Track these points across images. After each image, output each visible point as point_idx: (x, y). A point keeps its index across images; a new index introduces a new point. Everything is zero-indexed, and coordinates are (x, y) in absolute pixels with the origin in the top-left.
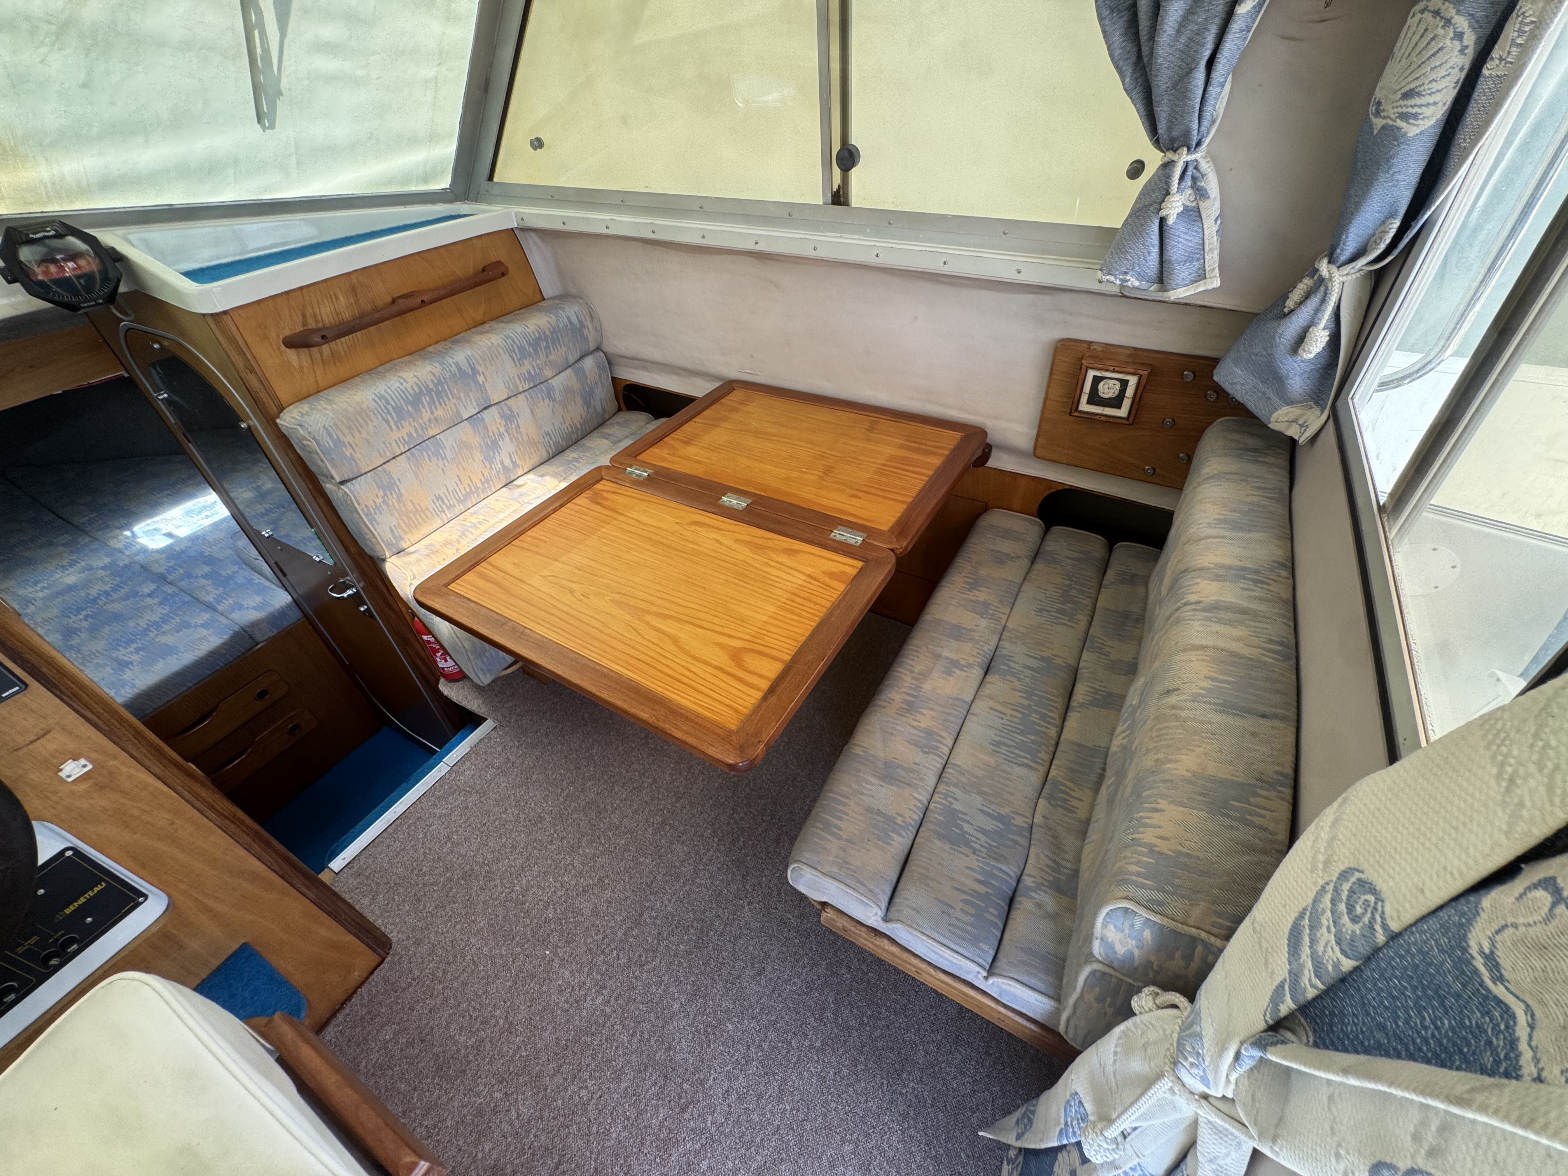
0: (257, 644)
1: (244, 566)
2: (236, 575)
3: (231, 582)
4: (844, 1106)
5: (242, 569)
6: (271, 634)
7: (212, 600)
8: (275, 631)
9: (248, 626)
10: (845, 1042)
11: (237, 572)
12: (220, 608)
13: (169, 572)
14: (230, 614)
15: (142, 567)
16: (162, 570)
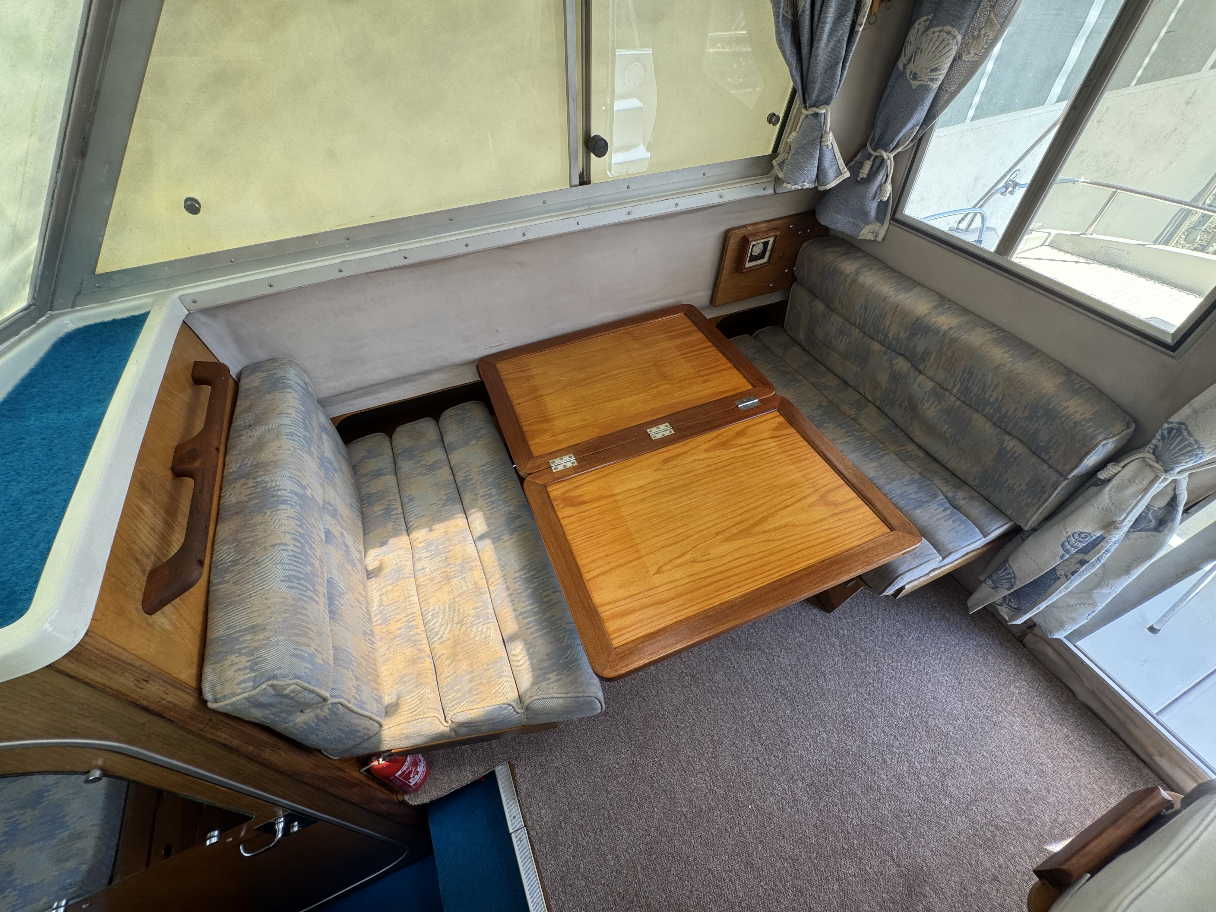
4: (910, 676)
10: (879, 654)
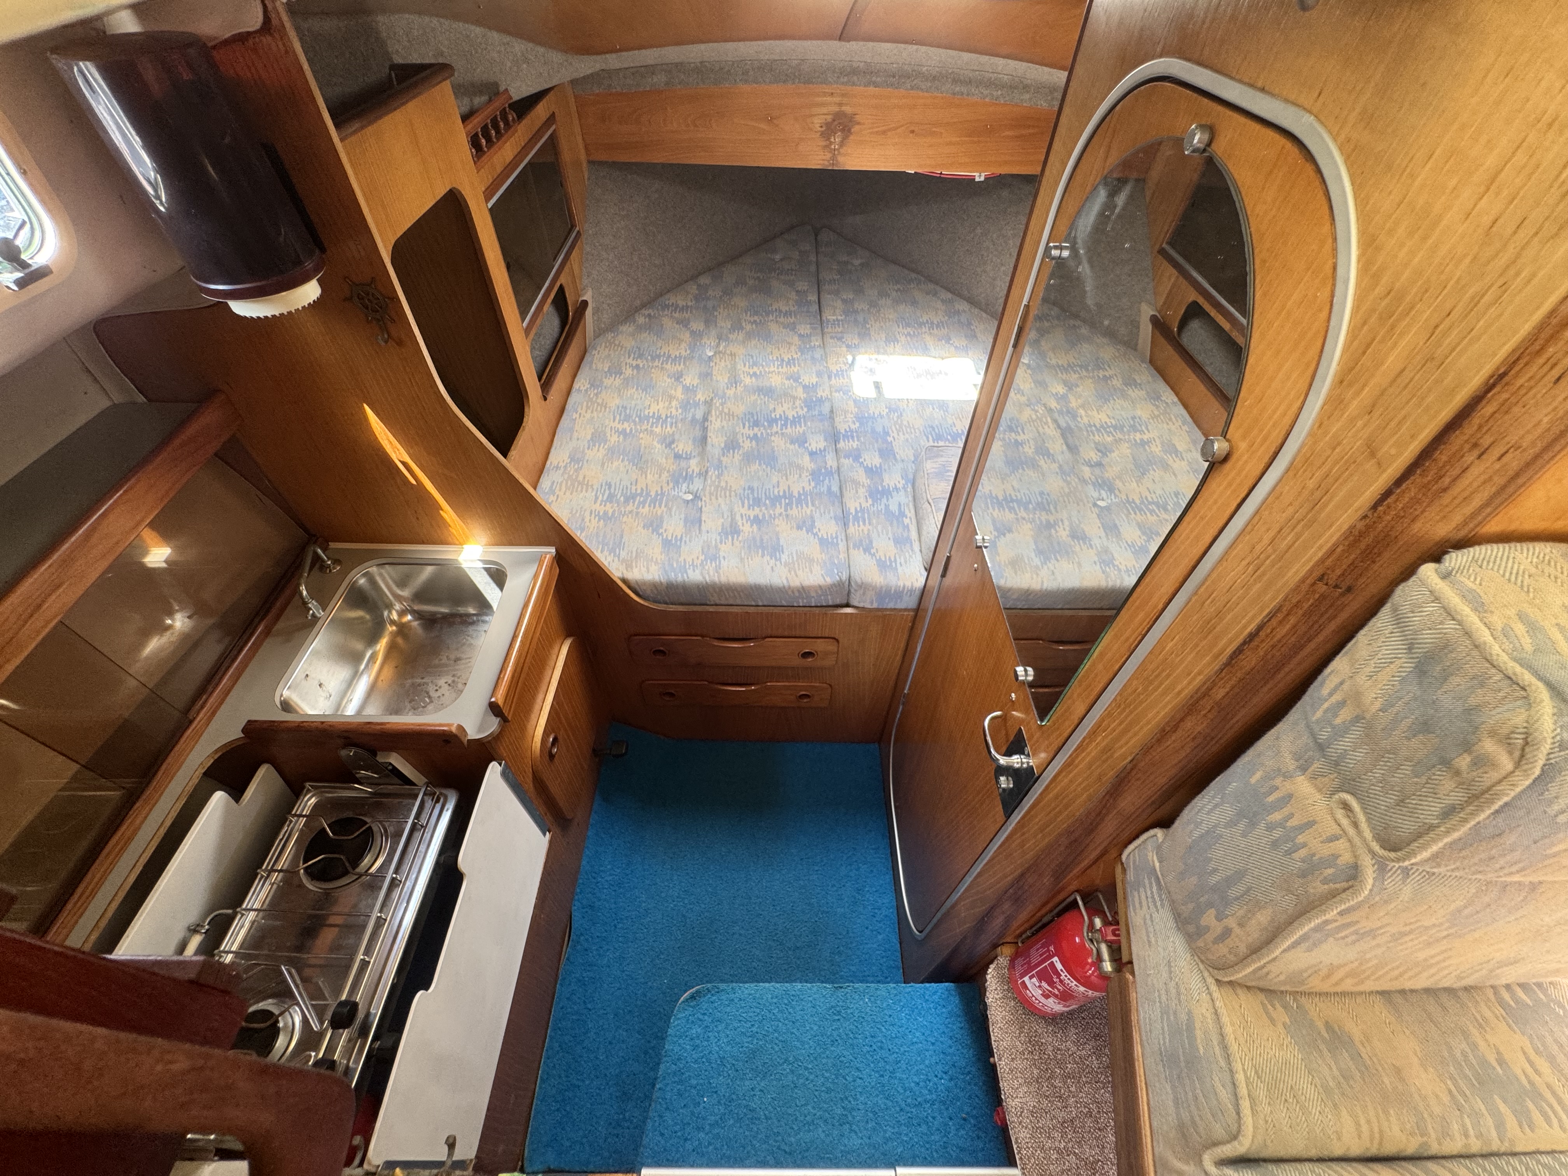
0: (848, 605)
1: (910, 489)
2: (894, 494)
3: (884, 500)
5: (906, 491)
6: (868, 606)
7: (853, 511)
8: (875, 605)
9: (856, 582)
11: (897, 489)
12: (852, 530)
13: (845, 437)
14: (855, 546)
15: (832, 411)
16: (842, 427)
